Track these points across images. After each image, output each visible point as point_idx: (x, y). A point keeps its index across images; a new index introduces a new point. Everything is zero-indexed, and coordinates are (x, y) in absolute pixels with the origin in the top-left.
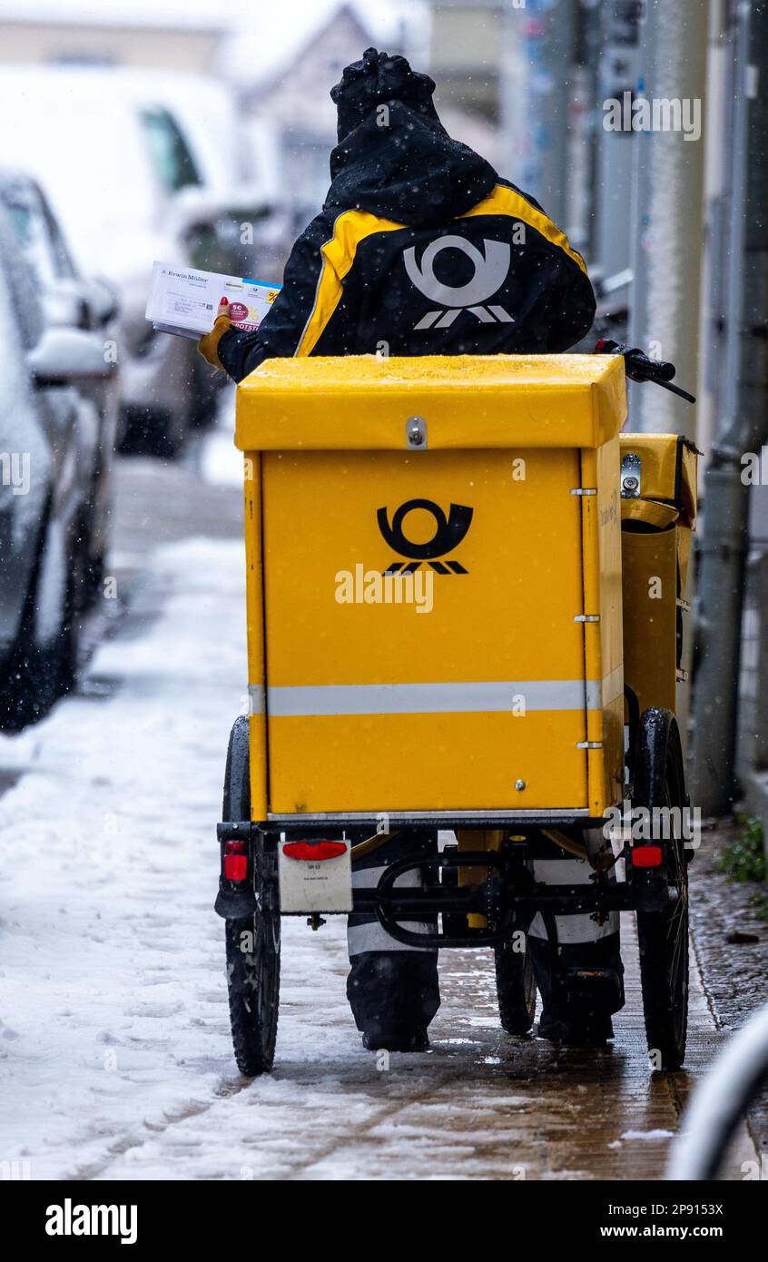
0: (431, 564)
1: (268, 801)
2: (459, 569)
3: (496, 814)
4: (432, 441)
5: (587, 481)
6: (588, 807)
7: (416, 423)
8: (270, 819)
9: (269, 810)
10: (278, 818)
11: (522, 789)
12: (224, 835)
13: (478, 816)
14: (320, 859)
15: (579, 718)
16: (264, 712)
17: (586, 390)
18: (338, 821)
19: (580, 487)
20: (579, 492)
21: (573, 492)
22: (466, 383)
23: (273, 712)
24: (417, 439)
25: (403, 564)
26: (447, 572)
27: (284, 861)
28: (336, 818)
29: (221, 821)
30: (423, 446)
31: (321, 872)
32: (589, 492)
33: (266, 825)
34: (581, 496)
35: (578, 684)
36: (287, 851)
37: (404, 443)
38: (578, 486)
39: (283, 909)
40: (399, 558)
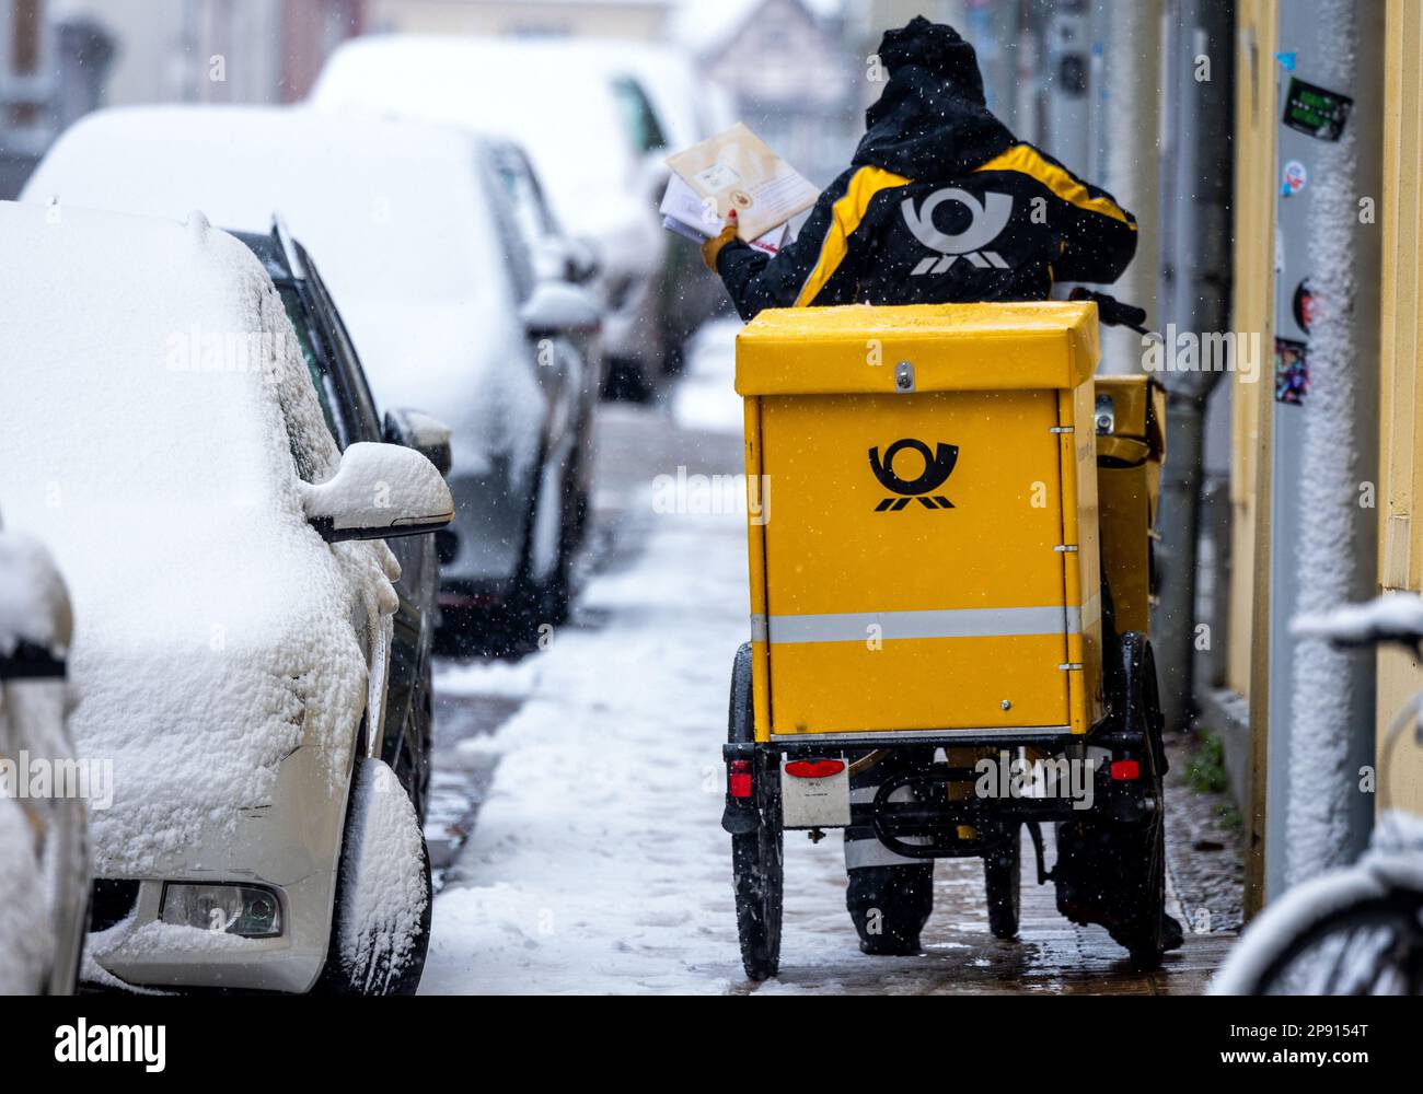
0: (919, 499)
1: (771, 722)
2: (946, 504)
3: (984, 732)
4: (919, 385)
5: (1064, 420)
6: (1069, 725)
7: (905, 368)
8: (773, 740)
9: (771, 732)
10: (779, 739)
11: (1007, 709)
12: (729, 756)
13: (966, 735)
14: (820, 777)
15: (1060, 643)
16: (765, 640)
17: (1062, 335)
18: (836, 741)
19: (1058, 425)
20: (1058, 430)
21: (1052, 430)
22: (950, 330)
23: (774, 640)
24: (905, 382)
25: (893, 500)
26: (936, 507)
27: (786, 780)
28: (834, 738)
29: (727, 743)
30: (910, 389)
31: (820, 790)
32: (1066, 430)
33: (771, 745)
34: (1059, 434)
35: (1059, 610)
36: (789, 770)
37: (894, 388)
38: (1056, 423)
39: (786, 824)
40: (890, 494)
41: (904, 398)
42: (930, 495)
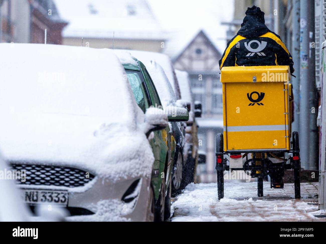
0: (257, 103)
1: (227, 148)
2: (262, 104)
3: (269, 150)
4: (258, 81)
5: (286, 88)
6: (286, 148)
8: (227, 151)
9: (227, 149)
10: (229, 151)
12: (217, 155)
13: (266, 150)
14: (237, 158)
16: (226, 131)
20: (284, 90)
22: (260, 70)
23: (228, 131)
24: (255, 80)
27: (230, 159)
28: (240, 151)
29: (216, 152)
30: (256, 82)
31: (237, 161)
32: (286, 90)
36: (231, 157)
37: (252, 81)
39: (230, 168)
40: (251, 102)
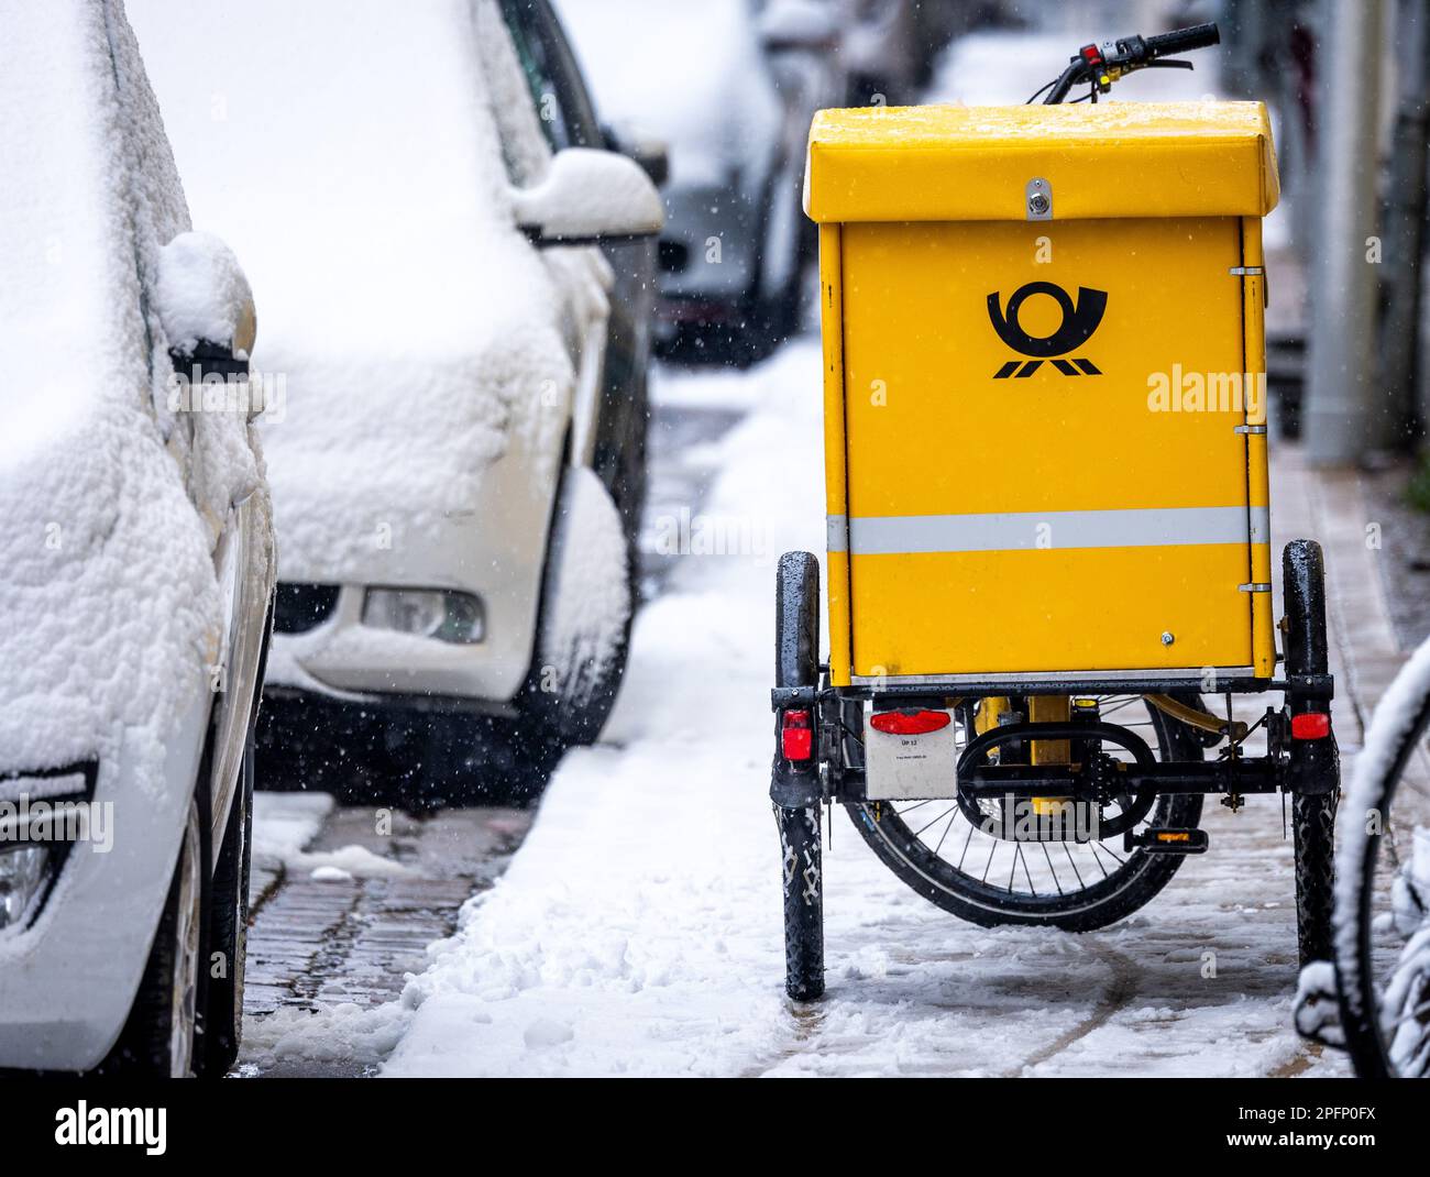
0: (1054, 362)
1: (852, 660)
2: (1090, 369)
3: (1136, 674)
4: (1061, 209)
5: (1250, 259)
6: (1252, 666)
7: (1038, 187)
8: (854, 683)
10: (865, 682)
11: (1170, 643)
13: (1114, 678)
14: (917, 732)
15: (1241, 554)
16: (846, 550)
17: (1252, 144)
18: (939, 685)
19: (1242, 265)
20: (1241, 271)
21: (1234, 271)
23: (857, 549)
24: (1042, 204)
25: (1019, 363)
26: (1077, 373)
27: (871, 736)
28: (937, 682)
29: (774, 687)
30: (1047, 216)
31: (915, 751)
32: (1251, 271)
33: (850, 691)
34: (1242, 277)
35: (1240, 511)
37: (1019, 209)
38: (1238, 264)
40: (1015, 356)
41: (1037, 224)
42: (1068, 357)
